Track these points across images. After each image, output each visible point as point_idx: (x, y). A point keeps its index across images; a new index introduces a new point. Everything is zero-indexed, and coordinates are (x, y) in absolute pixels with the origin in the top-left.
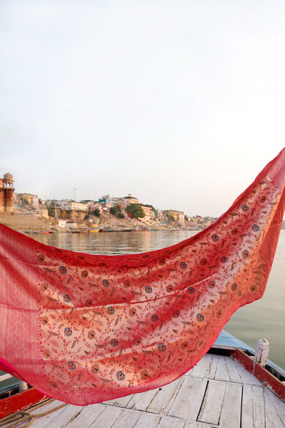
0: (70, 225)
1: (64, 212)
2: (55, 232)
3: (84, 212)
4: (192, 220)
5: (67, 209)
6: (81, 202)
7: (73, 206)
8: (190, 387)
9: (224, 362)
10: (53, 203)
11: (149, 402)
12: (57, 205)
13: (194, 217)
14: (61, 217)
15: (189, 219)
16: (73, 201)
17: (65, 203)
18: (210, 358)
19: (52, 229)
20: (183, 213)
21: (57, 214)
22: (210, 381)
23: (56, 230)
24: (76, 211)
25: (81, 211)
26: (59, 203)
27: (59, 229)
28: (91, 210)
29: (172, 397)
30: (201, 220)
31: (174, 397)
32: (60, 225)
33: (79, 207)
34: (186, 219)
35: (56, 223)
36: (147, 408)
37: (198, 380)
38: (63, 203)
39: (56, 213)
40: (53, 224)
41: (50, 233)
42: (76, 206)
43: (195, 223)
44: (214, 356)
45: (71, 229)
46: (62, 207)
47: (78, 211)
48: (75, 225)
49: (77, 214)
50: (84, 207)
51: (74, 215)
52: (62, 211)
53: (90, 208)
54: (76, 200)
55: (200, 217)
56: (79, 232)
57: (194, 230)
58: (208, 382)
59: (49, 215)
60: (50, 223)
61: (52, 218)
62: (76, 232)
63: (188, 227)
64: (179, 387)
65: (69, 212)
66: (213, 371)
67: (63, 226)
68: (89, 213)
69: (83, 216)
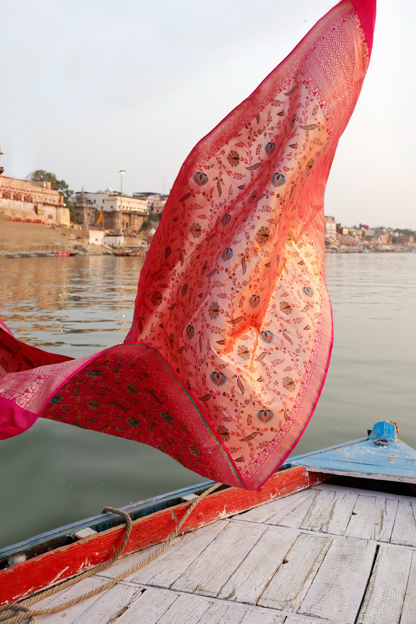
0: (111, 240)
1: (101, 216)
2: (81, 253)
3: (139, 215)
4: (350, 233)
5: (108, 209)
6: (135, 197)
7: (118, 203)
8: (344, 557)
9: (409, 509)
10: (81, 197)
11: (263, 586)
12: (89, 201)
13: (355, 227)
14: (94, 226)
15: (345, 231)
16: (120, 194)
17: (106, 197)
18: (383, 502)
19: (76, 248)
20: (333, 219)
21: (87, 219)
22: (382, 545)
23: (84, 250)
24: (124, 213)
25: (135, 213)
26: (92, 198)
27: (89, 248)
28: (155, 211)
29: (307, 578)
30: (368, 233)
31: (311, 576)
32: (92, 240)
33: (131, 205)
34: (339, 230)
35: (83, 236)
36: (259, 598)
37: (358, 543)
38: (99, 199)
39: (86, 216)
40: (78, 238)
41: (71, 255)
42: (124, 204)
43: (357, 238)
44: (391, 497)
45: (114, 248)
46: (98, 206)
47: (129, 214)
48: (121, 241)
49: (126, 219)
50: (141, 206)
51: (120, 220)
52: (97, 213)
53: (152, 208)
54: (124, 192)
55: (366, 227)
56: (128, 255)
57: (354, 252)
58: (378, 547)
59: (72, 220)
60: (73, 236)
61: (76, 227)
62: (122, 255)
63: (343, 247)
64: (321, 557)
65: (111, 215)
66: (387, 526)
67: (99, 243)
68: (151, 217)
69: (138, 223)
